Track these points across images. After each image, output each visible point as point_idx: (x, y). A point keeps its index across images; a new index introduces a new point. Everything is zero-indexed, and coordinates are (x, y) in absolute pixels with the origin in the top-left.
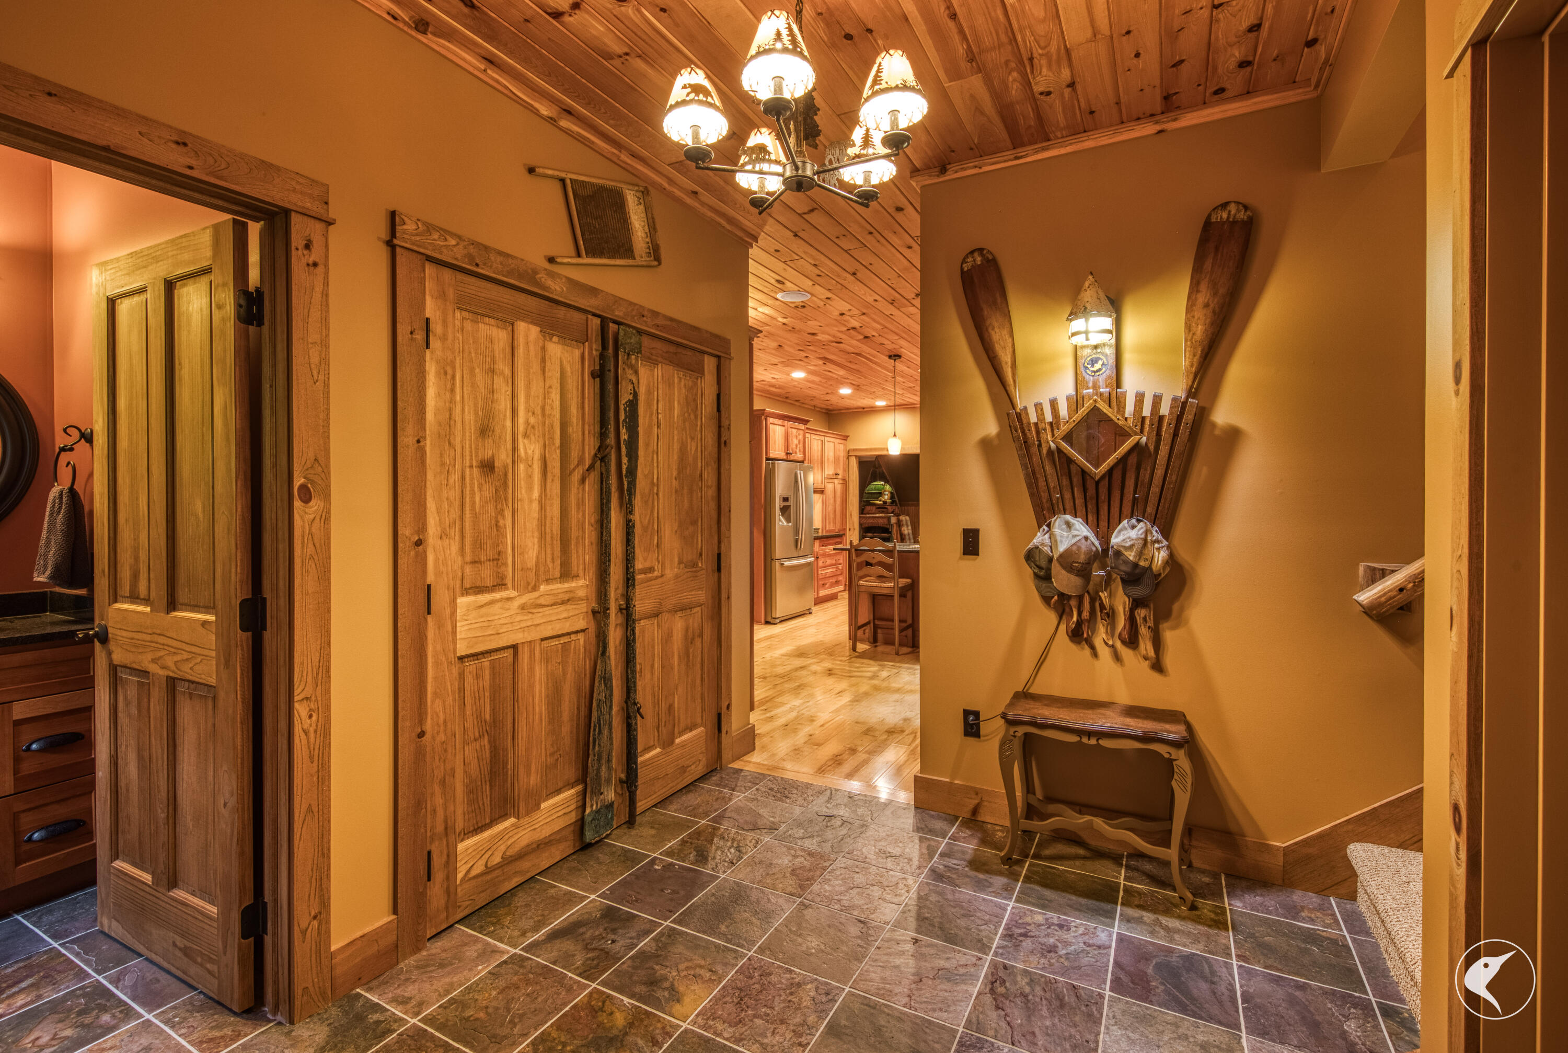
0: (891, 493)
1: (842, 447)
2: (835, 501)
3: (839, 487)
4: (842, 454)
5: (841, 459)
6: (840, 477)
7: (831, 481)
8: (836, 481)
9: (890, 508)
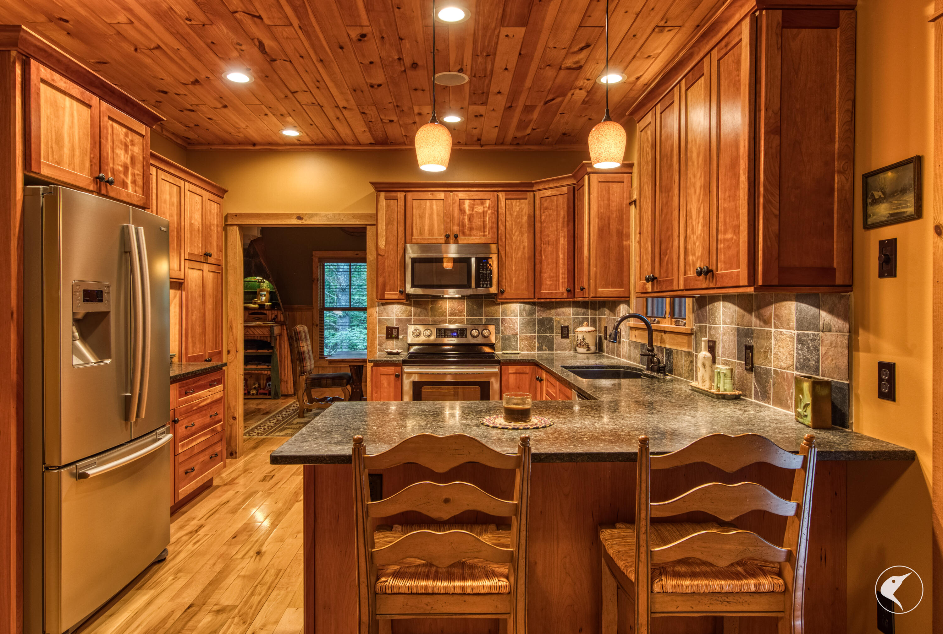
0: (271, 293)
1: (214, 208)
2: (204, 302)
3: (210, 277)
4: (215, 221)
5: (214, 229)
6: (211, 260)
7: (196, 265)
8: (206, 267)
9: (270, 314)
